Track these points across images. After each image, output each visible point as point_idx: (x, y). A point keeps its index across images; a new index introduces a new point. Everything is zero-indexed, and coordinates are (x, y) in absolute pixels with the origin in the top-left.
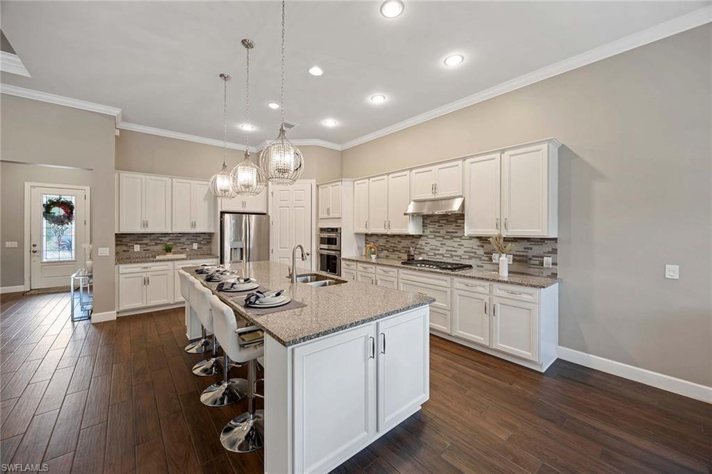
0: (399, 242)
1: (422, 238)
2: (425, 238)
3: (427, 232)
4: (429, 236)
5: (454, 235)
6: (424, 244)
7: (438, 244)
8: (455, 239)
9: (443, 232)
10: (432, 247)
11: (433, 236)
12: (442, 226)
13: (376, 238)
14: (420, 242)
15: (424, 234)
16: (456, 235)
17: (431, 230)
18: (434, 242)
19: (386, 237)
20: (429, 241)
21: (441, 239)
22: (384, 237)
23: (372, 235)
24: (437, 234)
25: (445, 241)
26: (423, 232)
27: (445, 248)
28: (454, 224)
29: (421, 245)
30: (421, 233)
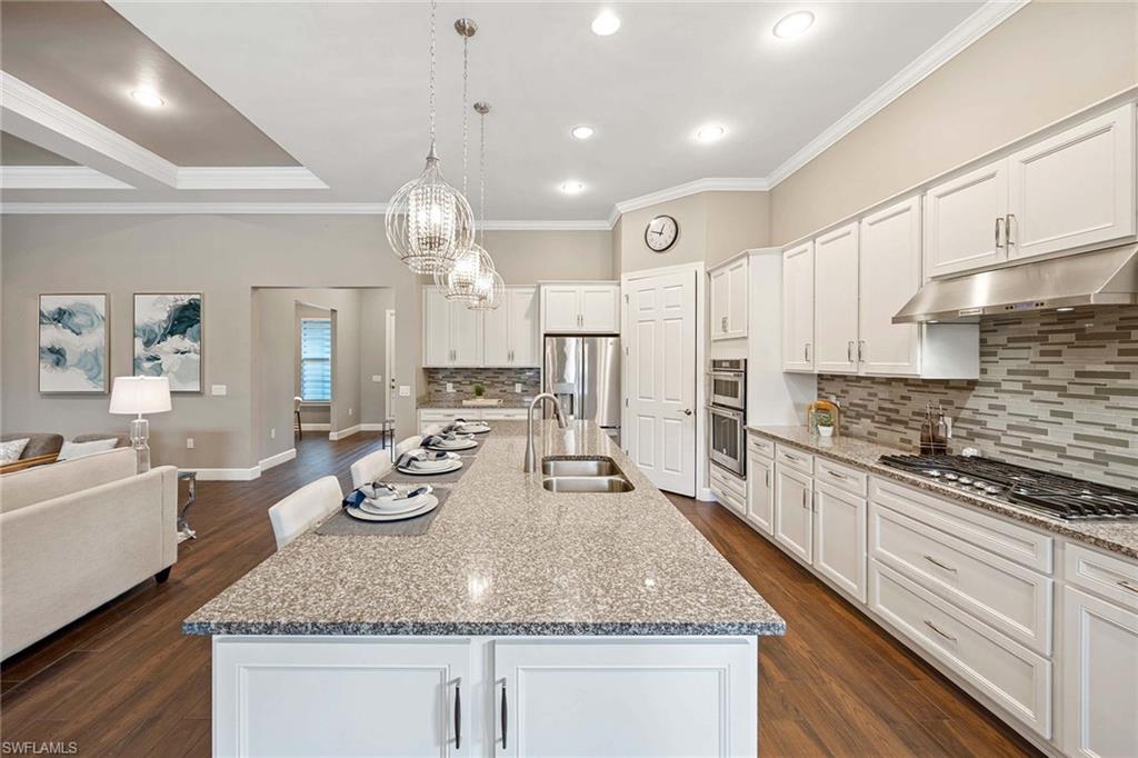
0: (903, 398)
1: (979, 390)
2: (990, 391)
3: (998, 372)
4: (1005, 386)
5: (1110, 383)
6: (984, 409)
7: (1043, 413)
8: (1115, 400)
9: (1060, 373)
10: (1014, 421)
11: (1019, 387)
12: (1058, 353)
13: (843, 386)
14: (972, 403)
15: (989, 377)
16: (1122, 383)
17: (1013, 365)
18: (1022, 405)
19: (868, 383)
20: (1004, 399)
21: (1053, 396)
22: (863, 383)
23: (833, 377)
24: (1037, 380)
25: (1069, 405)
26: (983, 371)
27: (1071, 427)
28: (1117, 345)
29: (976, 411)
30: (976, 376)
